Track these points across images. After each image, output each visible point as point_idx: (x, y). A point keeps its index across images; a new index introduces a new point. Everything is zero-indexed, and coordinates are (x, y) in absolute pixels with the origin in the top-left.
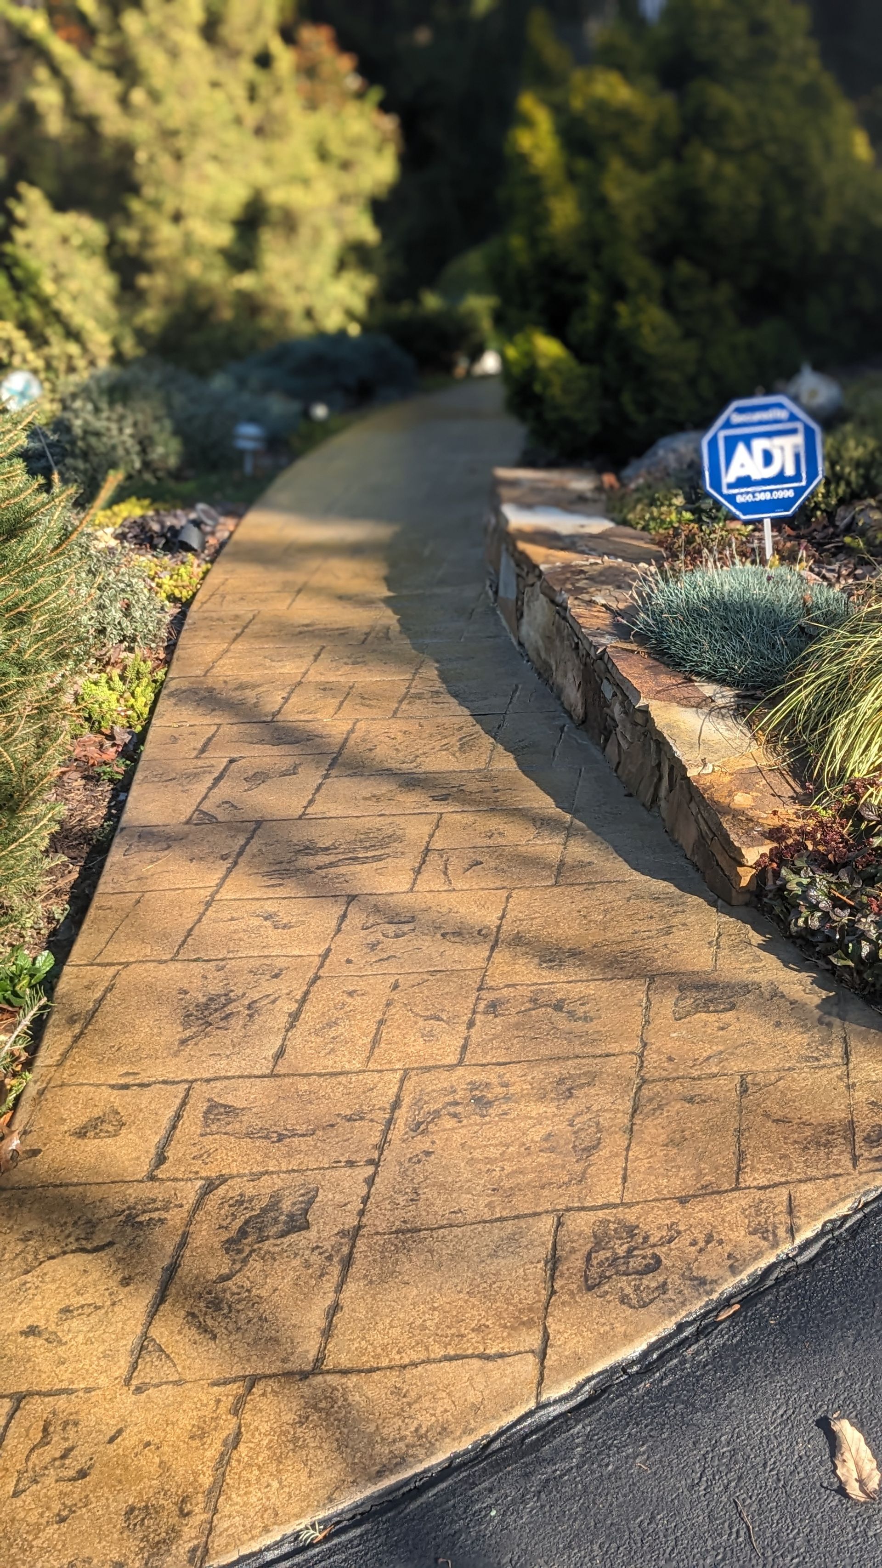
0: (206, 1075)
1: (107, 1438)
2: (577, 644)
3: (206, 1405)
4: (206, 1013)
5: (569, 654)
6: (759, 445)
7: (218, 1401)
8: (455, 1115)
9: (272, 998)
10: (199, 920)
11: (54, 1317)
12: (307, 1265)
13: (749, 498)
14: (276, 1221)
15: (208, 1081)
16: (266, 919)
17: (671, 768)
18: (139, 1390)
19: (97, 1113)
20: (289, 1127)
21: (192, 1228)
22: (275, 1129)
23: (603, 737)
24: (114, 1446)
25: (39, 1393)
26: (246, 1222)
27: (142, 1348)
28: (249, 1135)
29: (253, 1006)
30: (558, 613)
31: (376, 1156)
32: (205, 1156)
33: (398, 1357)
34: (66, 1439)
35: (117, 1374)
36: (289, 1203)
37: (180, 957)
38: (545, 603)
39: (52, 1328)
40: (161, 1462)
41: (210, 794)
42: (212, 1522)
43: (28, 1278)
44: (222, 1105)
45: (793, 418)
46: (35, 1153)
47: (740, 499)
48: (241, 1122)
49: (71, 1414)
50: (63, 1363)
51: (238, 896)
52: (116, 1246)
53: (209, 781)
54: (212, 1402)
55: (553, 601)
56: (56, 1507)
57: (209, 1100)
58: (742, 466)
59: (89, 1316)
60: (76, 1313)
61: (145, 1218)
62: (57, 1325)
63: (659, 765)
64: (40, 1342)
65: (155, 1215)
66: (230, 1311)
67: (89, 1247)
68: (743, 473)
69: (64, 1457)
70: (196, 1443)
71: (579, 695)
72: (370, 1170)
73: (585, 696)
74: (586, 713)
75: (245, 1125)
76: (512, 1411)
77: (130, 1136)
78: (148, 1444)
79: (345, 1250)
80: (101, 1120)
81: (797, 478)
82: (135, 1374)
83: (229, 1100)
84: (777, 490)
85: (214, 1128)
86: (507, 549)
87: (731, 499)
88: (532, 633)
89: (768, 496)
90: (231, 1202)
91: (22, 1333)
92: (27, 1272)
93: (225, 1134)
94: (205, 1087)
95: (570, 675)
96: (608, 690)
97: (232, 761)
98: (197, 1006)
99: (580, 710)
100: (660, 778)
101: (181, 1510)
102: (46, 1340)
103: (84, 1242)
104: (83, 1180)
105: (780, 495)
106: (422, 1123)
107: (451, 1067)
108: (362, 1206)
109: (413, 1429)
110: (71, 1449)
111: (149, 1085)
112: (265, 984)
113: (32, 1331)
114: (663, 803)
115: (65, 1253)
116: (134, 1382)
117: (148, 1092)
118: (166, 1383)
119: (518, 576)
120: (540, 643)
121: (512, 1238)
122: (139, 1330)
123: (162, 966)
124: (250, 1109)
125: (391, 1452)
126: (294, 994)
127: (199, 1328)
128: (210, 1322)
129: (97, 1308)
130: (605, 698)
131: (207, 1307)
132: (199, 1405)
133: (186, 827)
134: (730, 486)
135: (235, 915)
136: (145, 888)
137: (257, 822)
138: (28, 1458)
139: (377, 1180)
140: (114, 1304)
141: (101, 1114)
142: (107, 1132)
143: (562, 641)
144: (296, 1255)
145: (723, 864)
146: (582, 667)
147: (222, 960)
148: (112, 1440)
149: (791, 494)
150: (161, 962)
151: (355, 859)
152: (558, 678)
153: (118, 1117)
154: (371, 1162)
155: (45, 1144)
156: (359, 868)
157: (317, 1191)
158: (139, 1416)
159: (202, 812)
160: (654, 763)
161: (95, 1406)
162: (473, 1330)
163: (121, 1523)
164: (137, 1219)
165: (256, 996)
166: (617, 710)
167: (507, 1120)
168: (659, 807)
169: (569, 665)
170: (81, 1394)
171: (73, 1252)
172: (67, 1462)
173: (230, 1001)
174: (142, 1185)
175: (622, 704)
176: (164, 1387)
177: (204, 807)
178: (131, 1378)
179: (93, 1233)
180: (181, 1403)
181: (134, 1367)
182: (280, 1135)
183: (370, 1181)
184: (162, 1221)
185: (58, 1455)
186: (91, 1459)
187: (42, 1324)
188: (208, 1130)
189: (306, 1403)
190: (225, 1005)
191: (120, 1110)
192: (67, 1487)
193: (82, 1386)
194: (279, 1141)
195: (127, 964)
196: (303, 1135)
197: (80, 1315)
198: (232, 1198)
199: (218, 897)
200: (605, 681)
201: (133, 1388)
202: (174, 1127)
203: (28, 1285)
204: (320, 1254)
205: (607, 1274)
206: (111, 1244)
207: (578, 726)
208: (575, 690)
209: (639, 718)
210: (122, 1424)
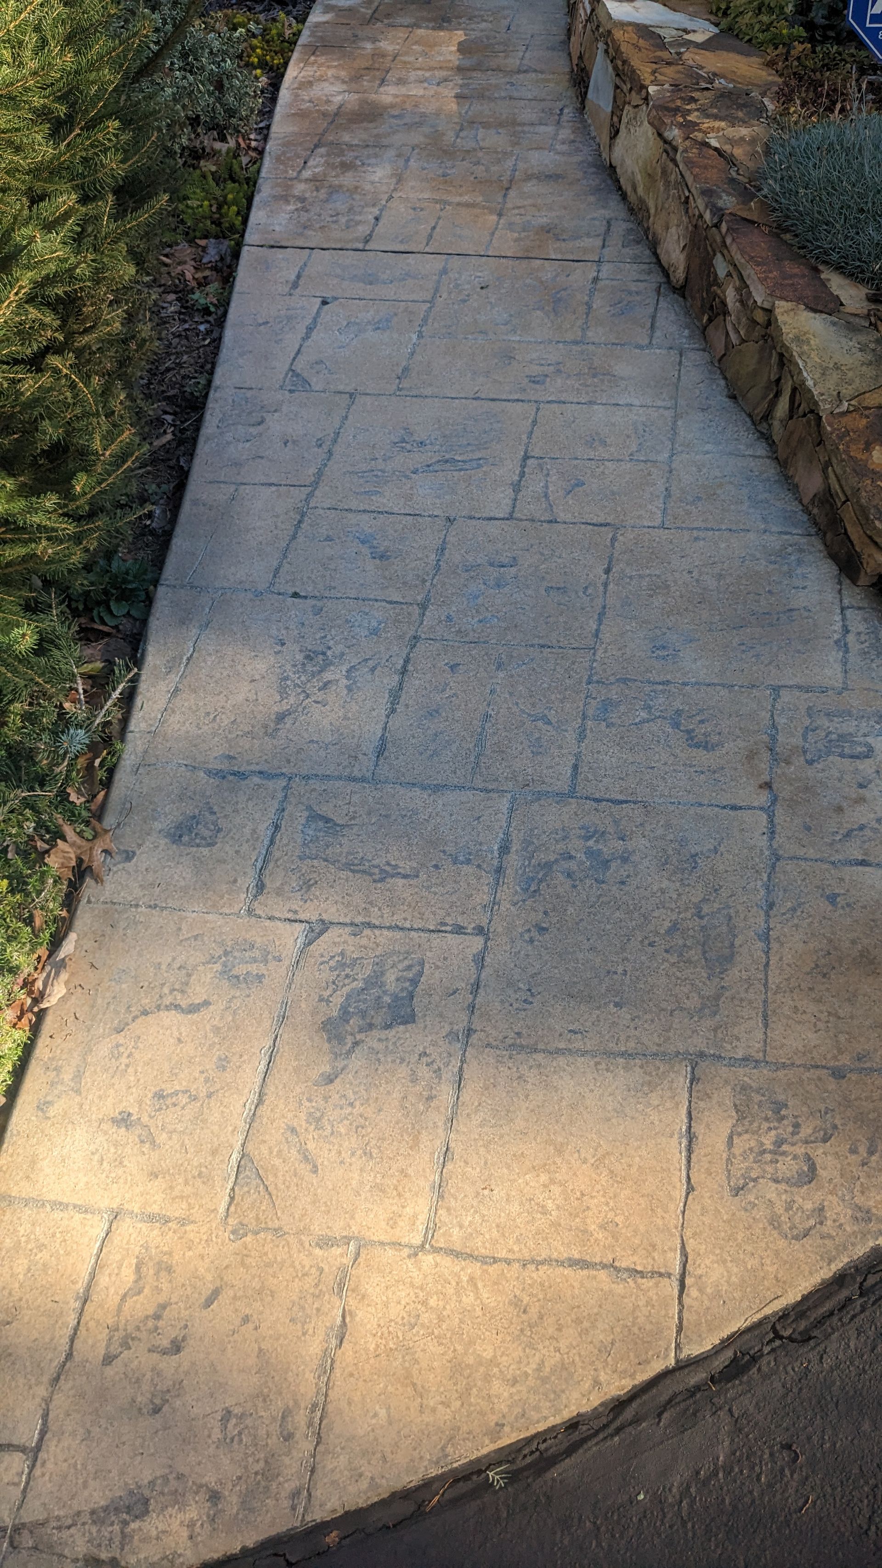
0: (304, 770)
1: (202, 1299)
2: (688, 198)
3: (307, 1274)
4: (304, 676)
5: (673, 205)
7: (320, 1271)
8: (569, 875)
9: (371, 663)
11: (147, 1104)
12: (415, 1080)
14: (381, 1004)
15: (307, 778)
16: (364, 542)
17: (794, 390)
18: (236, 1235)
19: (192, 809)
20: (392, 861)
21: (291, 997)
22: (378, 863)
23: (706, 318)
24: (209, 1314)
25: (131, 1214)
26: (348, 998)
27: (239, 1170)
28: (350, 866)
29: (353, 673)
30: (666, 151)
31: (485, 921)
32: (304, 891)
33: (516, 1248)
34: (160, 1290)
35: (212, 1206)
36: (393, 978)
37: (276, 587)
38: (650, 134)
39: (145, 1118)
40: (260, 1352)
41: (303, 349)
42: (314, 1456)
43: (121, 1039)
44: (321, 817)
46: (128, 855)
47: (881, 35)
48: (342, 844)
49: (165, 1253)
50: (156, 1177)
51: (333, 503)
52: (213, 1008)
53: (301, 330)
54: (314, 1270)
55: (660, 135)
56: (148, 1389)
57: (308, 808)
59: (183, 1108)
60: (169, 1102)
61: (242, 970)
62: (151, 1116)
63: (778, 381)
64: (132, 1138)
65: (254, 968)
66: (332, 1133)
67: (184, 1004)
69: (157, 1316)
70: (297, 1331)
71: (682, 257)
72: (478, 944)
73: (689, 258)
74: (686, 278)
75: (346, 849)
77: (226, 848)
78: (246, 1320)
79: (456, 1065)
80: (196, 819)
82: (232, 1211)
83: (329, 810)
85: (313, 849)
86: (606, 51)
87: (873, 34)
88: (628, 162)
90: (332, 963)
91: (114, 1121)
92: (119, 1030)
93: (326, 860)
94: (303, 787)
95: (673, 230)
96: (721, 268)
97: (324, 302)
98: (294, 665)
99: (679, 275)
100: (778, 395)
101: (282, 1430)
102: (139, 1137)
103: (179, 996)
106: (533, 880)
107: (562, 798)
108: (471, 998)
109: (534, 1366)
110: (164, 1308)
111: (245, 775)
112: (364, 640)
113: (124, 1120)
114: (776, 424)
115: (159, 1008)
116: (231, 1221)
117: (245, 786)
118: (265, 1229)
119: (617, 87)
120: (639, 177)
121: (640, 1089)
122: (236, 1142)
123: (257, 600)
124: (351, 827)
126: (393, 661)
127: (299, 1152)
128: (311, 1146)
129: (193, 1098)
130: (716, 275)
131: (309, 1122)
133: (280, 395)
135: (332, 531)
136: (240, 479)
137: (351, 395)
138: (119, 1309)
139: (487, 960)
140: (209, 1096)
141: (196, 811)
142: (203, 837)
143: (667, 183)
144: (403, 1060)
145: (854, 537)
146: (690, 228)
147: (319, 597)
148: (208, 1303)
150: (256, 592)
151: (453, 462)
152: (657, 225)
153: (214, 818)
154: (480, 931)
155: (139, 846)
156: (457, 475)
157: (422, 963)
158: (237, 1276)
159: (294, 373)
160: (773, 377)
161: (190, 1248)
162: (600, 1227)
163: (217, 1434)
164: (234, 971)
165: (355, 657)
166: (731, 296)
168: (770, 425)
169: (674, 219)
170: (173, 1225)
171: (167, 1008)
172: (160, 1324)
173: (328, 661)
174: (239, 921)
175: (738, 290)
176: (262, 1235)
177: (298, 366)
178: (227, 1214)
179: (187, 984)
180: (281, 1266)
181: (231, 1197)
182: (383, 871)
183: (480, 960)
184: (259, 979)
185: (151, 1311)
186: (185, 1327)
187: (135, 1111)
188: (307, 853)
189: (418, 1297)
190: (322, 666)
191: (215, 808)
192: (162, 1364)
193: (177, 1214)
194: (382, 880)
195: (222, 592)
196: (405, 876)
197: (174, 1105)
198: (333, 957)
199: (313, 502)
200: (719, 255)
201: (229, 1230)
202: (271, 844)
203: (121, 1050)
204: (429, 1065)
205: (754, 1175)
206: (206, 1003)
207: (674, 290)
208: (678, 251)
209: (760, 317)
210: (218, 1284)
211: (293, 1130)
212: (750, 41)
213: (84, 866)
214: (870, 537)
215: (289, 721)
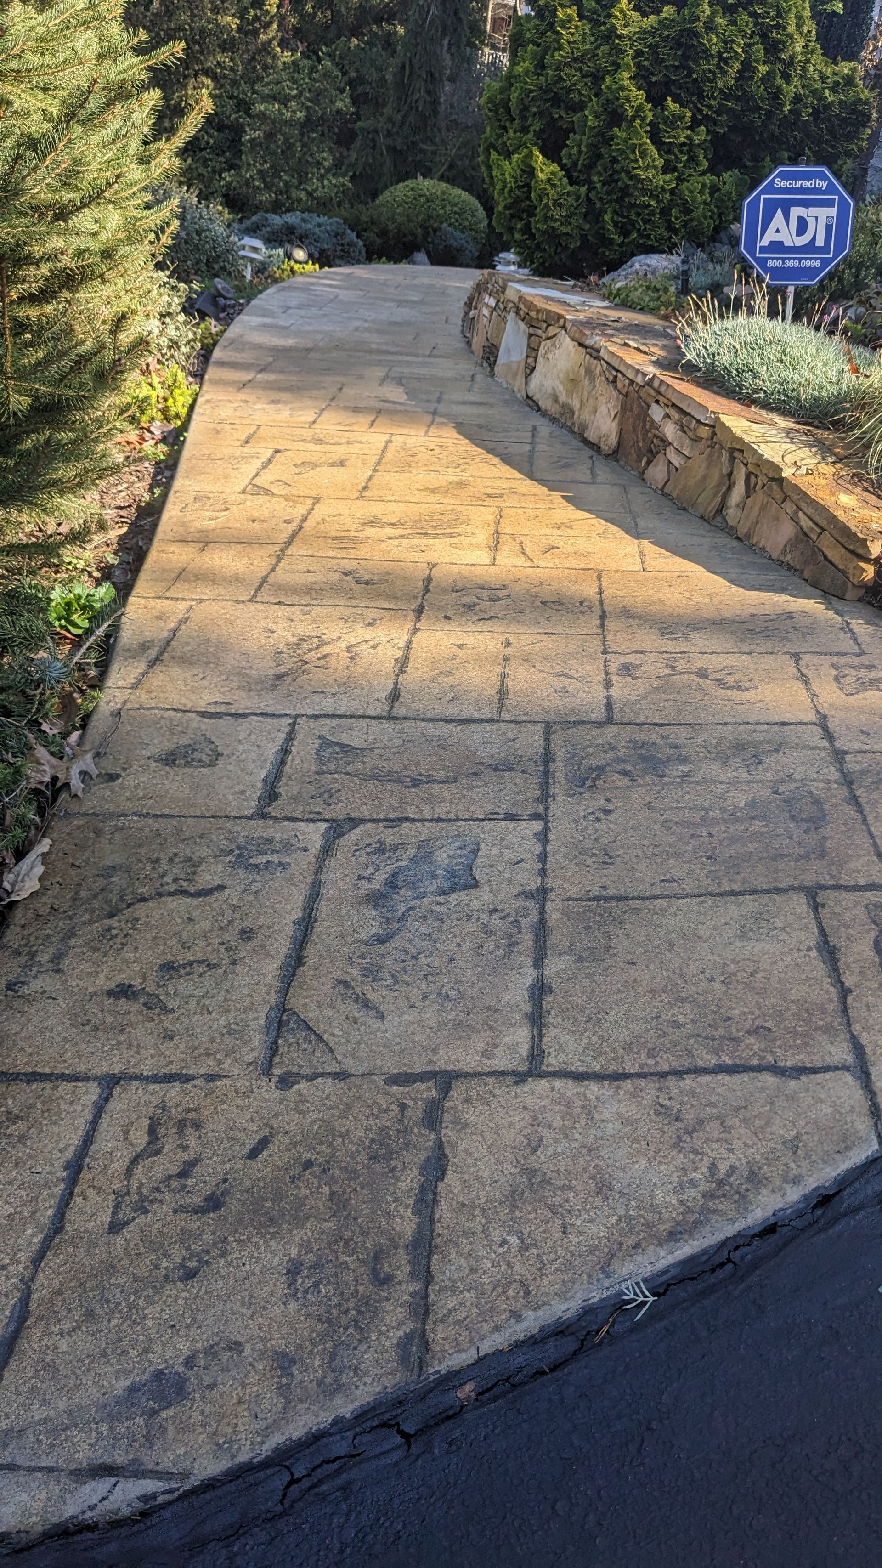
0: (310, 712)
1: (246, 1151)
2: (615, 377)
3: (386, 1111)
4: (299, 652)
5: (602, 390)
6: (796, 212)
7: (403, 1107)
8: (625, 774)
9: (371, 643)
10: (273, 570)
11: (153, 976)
12: (488, 931)
13: (778, 264)
14: (434, 876)
15: (316, 717)
16: (346, 574)
17: (748, 475)
18: (285, 1082)
19: (184, 741)
20: (423, 772)
21: (323, 877)
22: (408, 773)
23: (644, 460)
24: (256, 1164)
25: (139, 1077)
26: (395, 874)
27: (280, 1024)
28: (375, 777)
29: (354, 649)
30: (588, 354)
31: (541, 809)
32: (326, 795)
33: (650, 1062)
34: (185, 1148)
35: (250, 1058)
36: (445, 855)
37: (258, 599)
38: (571, 348)
39: (151, 988)
40: (333, 1193)
41: (261, 473)
42: (427, 1296)
43: (113, 922)
44: (336, 744)
45: (831, 189)
46: (112, 777)
47: (770, 263)
48: (363, 763)
49: (189, 1110)
50: (172, 1038)
51: (310, 553)
52: (227, 891)
53: (257, 464)
54: (394, 1108)
55: (581, 345)
56: (178, 1253)
57: (320, 737)
58: (778, 231)
59: (201, 975)
60: (182, 972)
61: (261, 860)
62: (158, 986)
63: (730, 475)
64: (136, 1007)
65: (275, 858)
66: (396, 983)
67: (192, 890)
68: (777, 238)
69: (183, 1174)
70: (379, 1167)
71: (614, 425)
72: (538, 826)
73: (621, 422)
74: (620, 439)
75: (368, 766)
76: (850, 1154)
77: (230, 767)
78: (309, 1164)
79: (534, 917)
80: (191, 748)
81: (825, 249)
82: (277, 1060)
83: (345, 739)
84: (806, 259)
85: (332, 766)
87: (762, 262)
88: (547, 383)
89: (796, 264)
90: (368, 850)
91: (110, 993)
92: (111, 916)
93: (347, 774)
94: (312, 723)
95: (603, 409)
96: (656, 413)
97: (277, 451)
98: (288, 645)
99: (612, 441)
100: (729, 488)
101: (375, 1272)
102: (145, 1005)
103: (185, 884)
104: (176, 812)
105: (808, 264)
106: (587, 779)
107: (600, 724)
108: (540, 865)
110: (193, 1163)
111: (244, 716)
112: (361, 631)
113: (123, 991)
114: (732, 511)
115: (160, 895)
116: (277, 1071)
117: (245, 723)
118: (323, 1075)
119: (531, 335)
120: (559, 389)
121: (758, 917)
122: (273, 998)
123: (240, 606)
124: (371, 750)
125: (681, 1203)
126: (396, 641)
127: (356, 1002)
128: (371, 995)
129: (211, 966)
130: (653, 421)
131: (364, 975)
132: (375, 1111)
133: (243, 496)
134: (763, 249)
135: (311, 568)
136: (208, 540)
137: (315, 498)
138: (129, 1173)
139: (551, 837)
140: (234, 963)
141: (191, 742)
142: (200, 761)
143: (593, 380)
144: (469, 917)
145: (836, 560)
146: (621, 397)
147: (307, 605)
148: (253, 1154)
149: (817, 264)
150: (238, 602)
151: (426, 534)
152: (583, 416)
153: (212, 746)
154: (535, 817)
155: (124, 769)
156: (431, 541)
157: (477, 845)
158: (291, 1122)
159: (255, 485)
160: (724, 474)
161: (224, 1102)
162: (749, 1032)
163: (281, 1287)
164: (251, 861)
165: (353, 641)
166: (670, 431)
167: (692, 782)
168: (725, 516)
169: (603, 399)
170: (199, 1082)
171: (170, 894)
172: (189, 1182)
173: (324, 643)
174: (252, 822)
175: (678, 422)
176: (320, 1080)
177: (257, 481)
178: (271, 1064)
179: (194, 873)
180: (349, 1107)
181: (274, 1049)
182: (415, 779)
183: (543, 837)
184: (283, 866)
185: (174, 1170)
186: (225, 1181)
187: (137, 982)
188: (324, 768)
189: (534, 1118)
190: (318, 647)
191: (213, 739)
192: (195, 1224)
193: (202, 1071)
194: (414, 786)
195: (201, 601)
196: (443, 782)
197: (188, 974)
198: (368, 845)
199: (289, 552)
200: (654, 405)
201: (275, 1079)
202: (283, 762)
203: (114, 932)
204: (502, 918)
206: (221, 888)
207: (607, 456)
208: (609, 421)
209: (704, 432)
210: (267, 1131)
211: (347, 985)
212: (641, 309)
213: (59, 784)
214: (853, 552)
215: (288, 679)
